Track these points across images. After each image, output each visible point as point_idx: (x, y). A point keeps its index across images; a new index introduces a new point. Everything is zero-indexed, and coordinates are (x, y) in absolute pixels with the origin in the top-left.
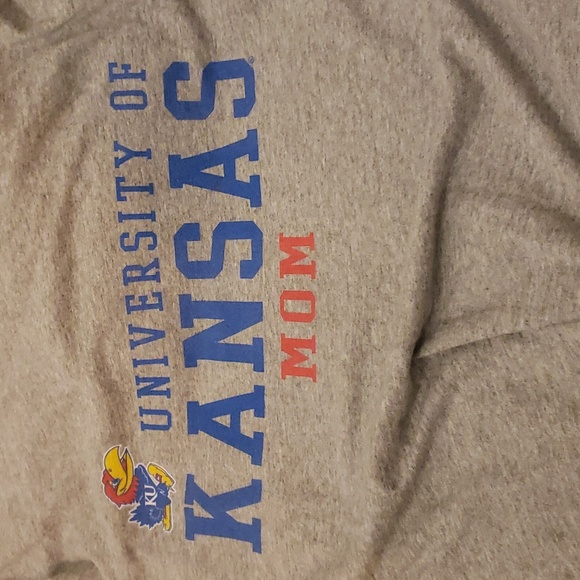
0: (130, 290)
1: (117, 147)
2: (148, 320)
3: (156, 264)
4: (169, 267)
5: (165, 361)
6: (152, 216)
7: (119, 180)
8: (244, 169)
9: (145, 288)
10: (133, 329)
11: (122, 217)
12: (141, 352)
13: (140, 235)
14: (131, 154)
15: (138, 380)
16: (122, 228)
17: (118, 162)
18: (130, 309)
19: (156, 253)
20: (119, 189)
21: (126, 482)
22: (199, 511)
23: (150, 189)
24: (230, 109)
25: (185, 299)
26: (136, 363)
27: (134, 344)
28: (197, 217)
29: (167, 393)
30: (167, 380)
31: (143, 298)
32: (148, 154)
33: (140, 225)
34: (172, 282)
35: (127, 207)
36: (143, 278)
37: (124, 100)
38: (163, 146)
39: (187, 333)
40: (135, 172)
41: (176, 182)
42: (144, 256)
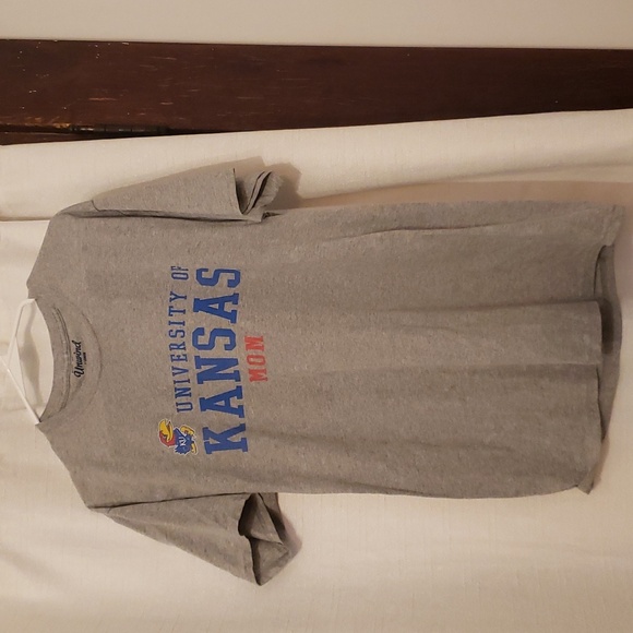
0: (173, 352)
1: (172, 293)
2: (181, 365)
3: (184, 344)
4: (189, 345)
5: (189, 381)
6: (183, 323)
7: (170, 307)
8: (228, 307)
9: (179, 352)
10: (173, 368)
11: (170, 323)
12: (177, 378)
13: (177, 331)
14: (177, 297)
15: (176, 389)
16: (170, 327)
17: (171, 300)
18: (173, 360)
19: (184, 339)
20: (170, 311)
21: (170, 436)
22: (212, 441)
23: (184, 312)
24: (226, 283)
25: (197, 358)
26: (175, 382)
27: (174, 374)
28: (203, 325)
29: (190, 395)
30: (189, 389)
31: (179, 356)
32: (185, 298)
33: (178, 327)
34: (191, 351)
35: (173, 319)
36: (178, 348)
37: (178, 276)
38: (192, 295)
39: (199, 371)
40: (178, 305)
41: (196, 309)
42: (178, 340)
